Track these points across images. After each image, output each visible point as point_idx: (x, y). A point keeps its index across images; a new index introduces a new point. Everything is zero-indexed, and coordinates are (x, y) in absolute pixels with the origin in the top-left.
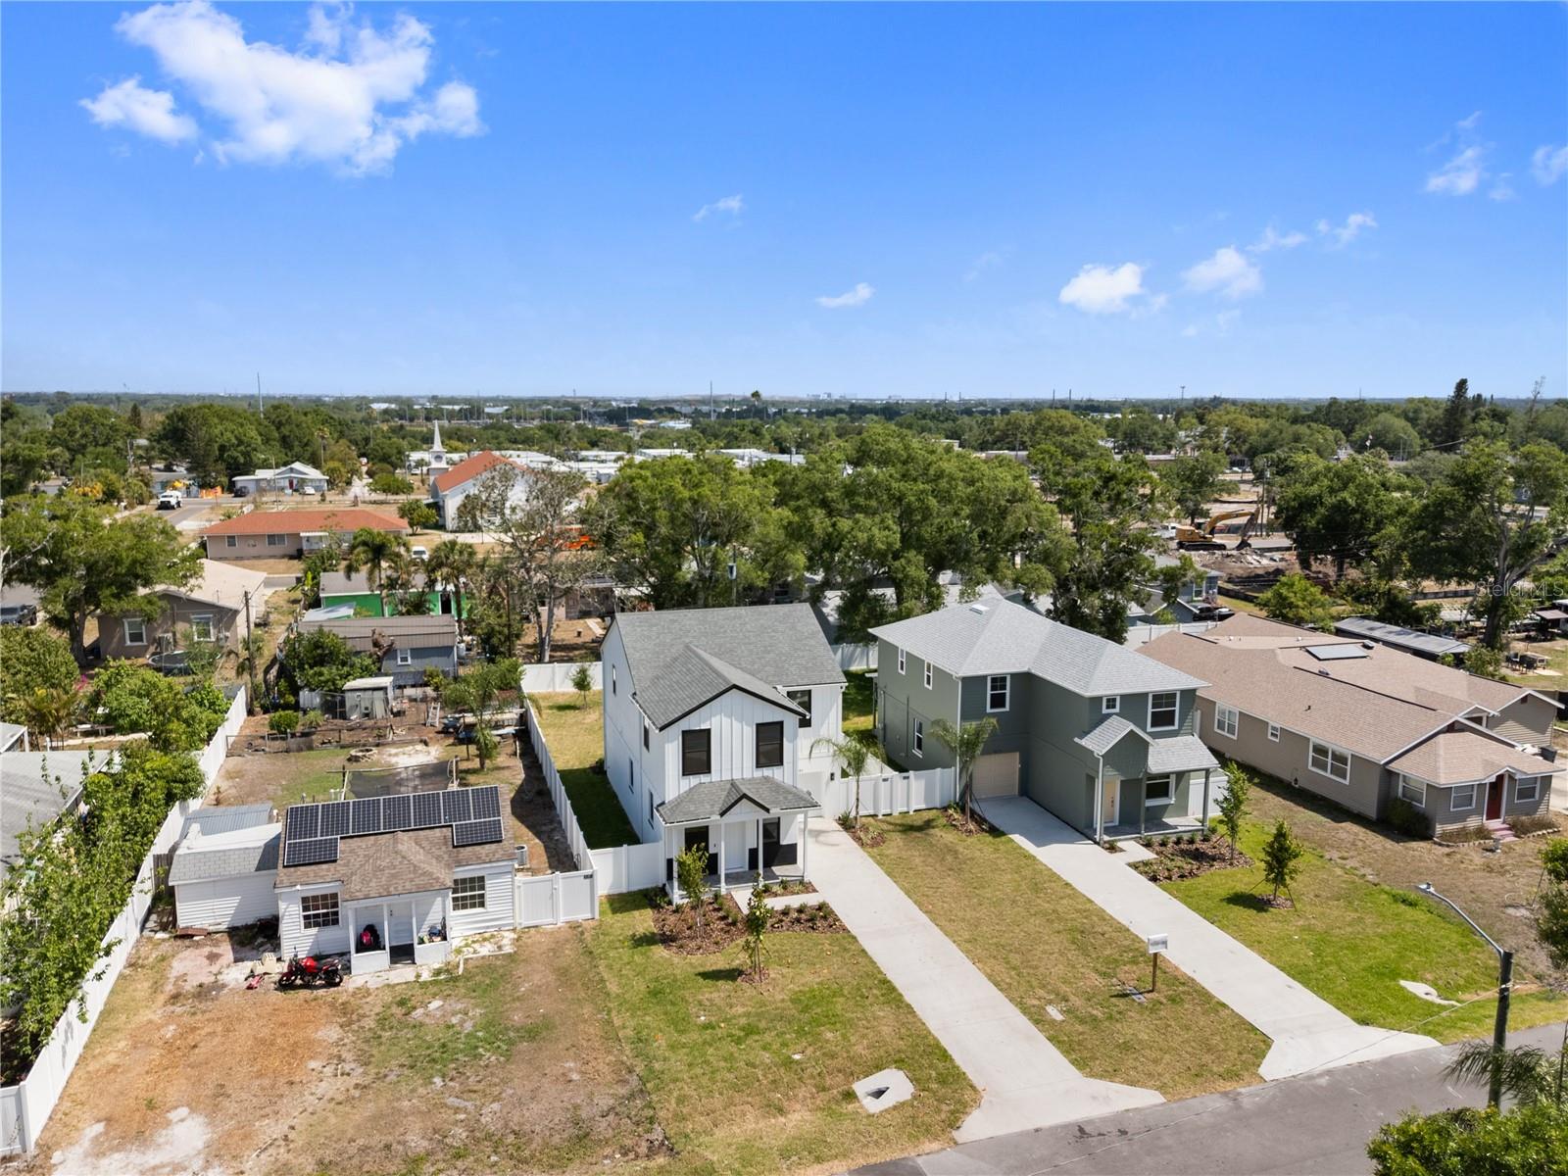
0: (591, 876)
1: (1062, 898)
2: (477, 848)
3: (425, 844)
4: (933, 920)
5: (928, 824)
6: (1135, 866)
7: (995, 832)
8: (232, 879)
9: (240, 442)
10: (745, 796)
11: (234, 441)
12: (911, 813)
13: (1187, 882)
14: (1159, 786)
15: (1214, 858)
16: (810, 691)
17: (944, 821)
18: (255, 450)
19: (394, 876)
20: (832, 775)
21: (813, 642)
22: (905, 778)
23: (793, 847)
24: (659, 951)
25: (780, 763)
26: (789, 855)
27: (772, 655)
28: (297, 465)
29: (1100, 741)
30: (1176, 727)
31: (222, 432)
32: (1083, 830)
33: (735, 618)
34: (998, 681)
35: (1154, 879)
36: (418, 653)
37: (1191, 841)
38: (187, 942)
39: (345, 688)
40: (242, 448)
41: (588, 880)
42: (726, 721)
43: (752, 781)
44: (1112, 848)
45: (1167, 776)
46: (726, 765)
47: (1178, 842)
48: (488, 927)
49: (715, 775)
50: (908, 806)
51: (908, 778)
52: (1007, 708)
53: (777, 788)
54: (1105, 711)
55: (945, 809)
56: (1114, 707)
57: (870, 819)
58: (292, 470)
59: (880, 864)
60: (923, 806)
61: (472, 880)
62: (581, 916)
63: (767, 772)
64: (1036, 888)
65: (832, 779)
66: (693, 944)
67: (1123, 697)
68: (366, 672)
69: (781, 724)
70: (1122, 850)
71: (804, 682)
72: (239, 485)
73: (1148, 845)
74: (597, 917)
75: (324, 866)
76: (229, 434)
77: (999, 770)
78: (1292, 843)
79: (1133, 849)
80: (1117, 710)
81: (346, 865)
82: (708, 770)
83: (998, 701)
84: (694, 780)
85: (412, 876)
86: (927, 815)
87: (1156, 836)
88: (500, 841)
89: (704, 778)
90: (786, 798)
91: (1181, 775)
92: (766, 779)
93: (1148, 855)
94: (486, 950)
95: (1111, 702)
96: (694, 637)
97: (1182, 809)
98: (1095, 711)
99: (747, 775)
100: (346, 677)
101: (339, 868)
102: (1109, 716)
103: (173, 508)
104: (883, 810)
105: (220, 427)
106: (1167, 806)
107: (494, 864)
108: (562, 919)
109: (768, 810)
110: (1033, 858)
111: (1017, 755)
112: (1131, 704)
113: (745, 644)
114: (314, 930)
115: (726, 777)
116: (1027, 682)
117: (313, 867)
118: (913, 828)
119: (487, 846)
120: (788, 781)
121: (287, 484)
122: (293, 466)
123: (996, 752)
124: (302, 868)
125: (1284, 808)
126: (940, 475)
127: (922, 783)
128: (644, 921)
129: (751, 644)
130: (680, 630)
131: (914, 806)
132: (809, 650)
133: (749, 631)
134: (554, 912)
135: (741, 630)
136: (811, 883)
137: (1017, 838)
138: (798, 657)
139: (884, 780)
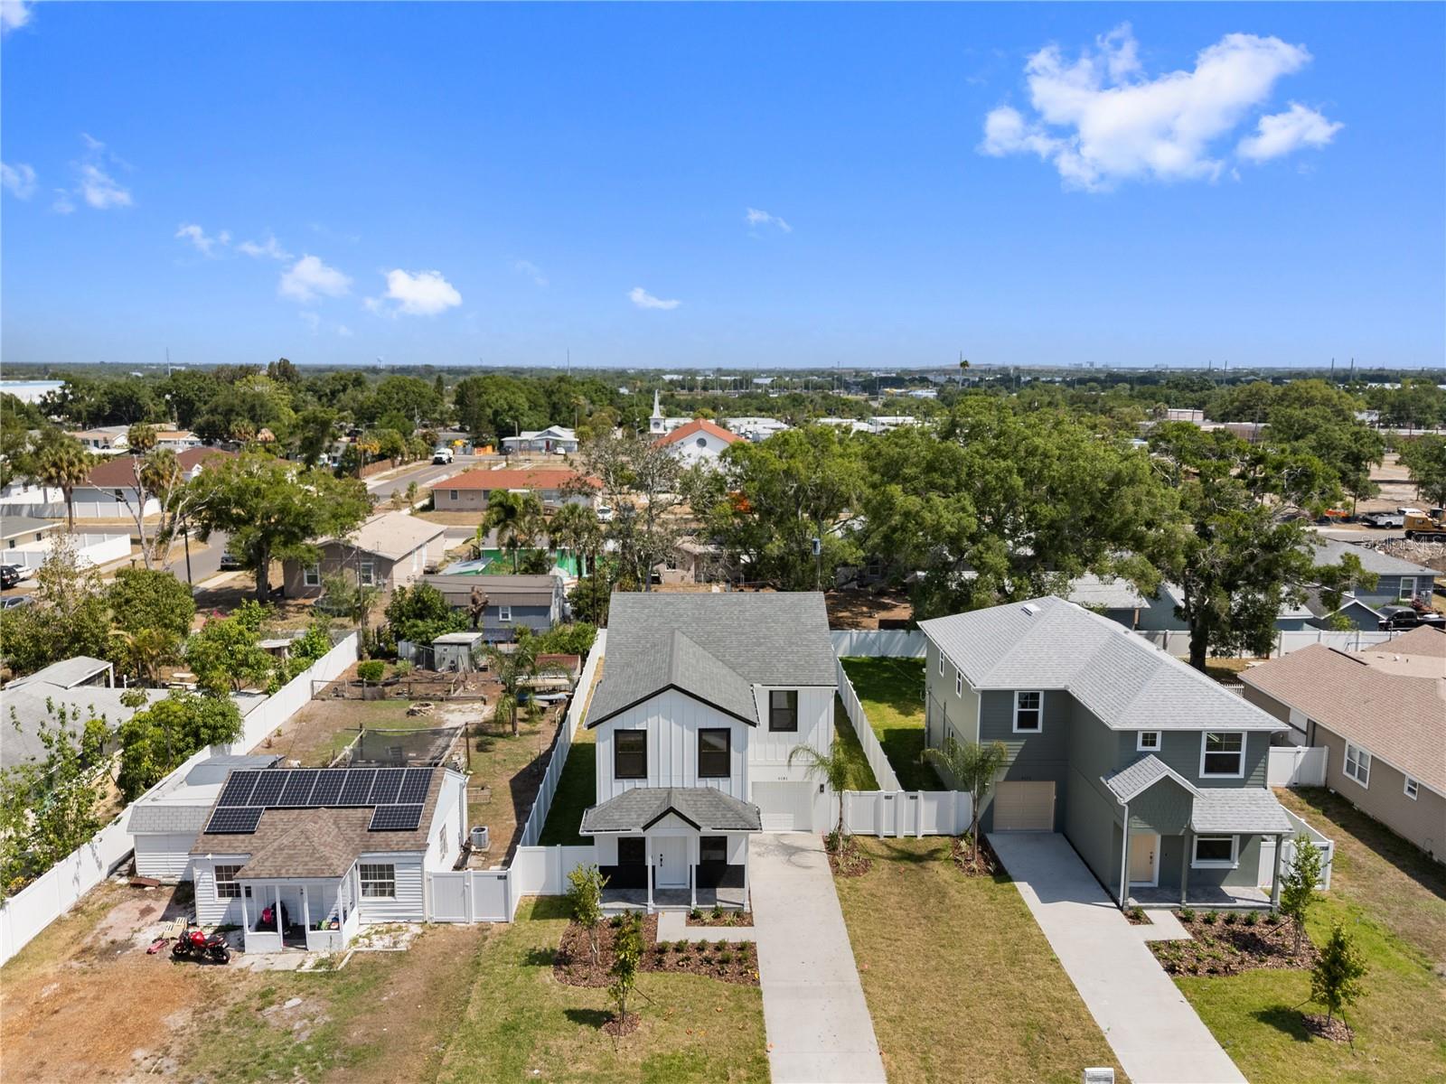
0: (505, 877)
1: (1039, 978)
2: (391, 834)
3: (343, 824)
4: (865, 984)
5: (932, 855)
6: (1155, 947)
7: (1001, 875)
8: (182, 835)
9: (511, 408)
10: (671, 810)
11: (506, 407)
12: (920, 838)
13: (1216, 980)
14: (1217, 847)
15: (1270, 951)
16: (796, 692)
17: (949, 853)
18: (522, 415)
19: (291, 857)
20: (822, 786)
21: (813, 637)
22: (912, 798)
23: (740, 870)
24: (546, 974)
25: (727, 773)
26: (736, 877)
27: (763, 648)
28: (555, 429)
29: (1128, 785)
30: (1241, 775)
31: (497, 399)
32: (1106, 889)
33: (735, 604)
34: (1030, 698)
35: (1171, 970)
36: (519, 611)
37: (1249, 922)
38: (138, 891)
39: (436, 640)
40: (512, 413)
41: (502, 881)
42: (664, 723)
43: (693, 792)
44: (1136, 917)
45: (1230, 835)
46: (664, 772)
47: (1229, 921)
48: (397, 918)
49: (651, 782)
50: (916, 829)
51: (916, 798)
52: (1039, 730)
53: (717, 800)
54: (1140, 748)
56: (1153, 744)
57: (868, 840)
58: (549, 433)
59: (842, 899)
60: (935, 832)
61: (381, 867)
62: (495, 917)
63: (711, 783)
64: (1014, 959)
65: (822, 791)
66: (584, 972)
67: (1165, 733)
68: (460, 627)
69: (727, 731)
70: (1149, 922)
71: (789, 682)
72: (506, 444)
73: (1186, 920)
74: (511, 921)
75: (241, 837)
76: (502, 401)
78: (1352, 955)
79: (1165, 923)
80: (1157, 748)
81: (261, 838)
82: (643, 775)
83: (1027, 720)
85: (307, 859)
86: (936, 843)
87: (1200, 909)
88: (416, 830)
89: (639, 783)
90: (724, 816)
91: (1246, 838)
92: (710, 790)
93: (1180, 933)
94: (378, 945)
95: (1149, 739)
96: (685, 623)
97: (1250, 877)
98: (1128, 747)
99: (688, 784)
100: (438, 630)
101: (254, 840)
102: (1145, 754)
103: (443, 463)
104: (886, 830)
105: (497, 395)
106: (1228, 870)
107: (402, 854)
108: (475, 919)
109: (698, 828)
110: (1027, 916)
111: (1053, 785)
112: (1178, 744)
113: (736, 634)
114: (227, 900)
115: (664, 784)
116: (1063, 701)
117: (231, 837)
118: (911, 857)
119: (401, 834)
120: (736, 795)
121: (544, 445)
122: (550, 429)
123: (1024, 779)
124: (220, 837)
127: (934, 806)
128: (554, 933)
129: (743, 634)
130: (673, 613)
131: (923, 831)
132: (807, 645)
133: (747, 620)
134: (466, 909)
135: (738, 618)
136: (751, 913)
137: (1025, 890)
138: (792, 652)
139: (887, 797)
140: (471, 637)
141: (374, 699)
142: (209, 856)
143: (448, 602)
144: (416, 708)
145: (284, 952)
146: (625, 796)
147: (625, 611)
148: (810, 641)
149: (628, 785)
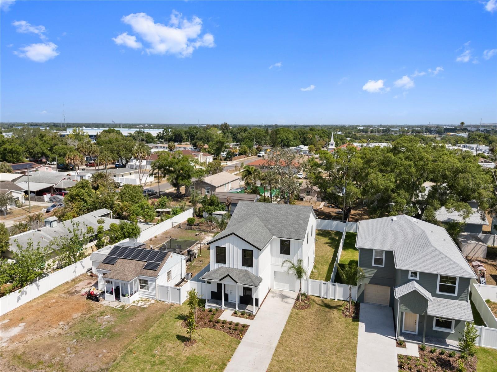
0: (179, 290)
1: (344, 358)
2: (149, 271)
3: (137, 266)
6: (400, 357)
7: (356, 319)
9: (287, 139)
10: (228, 275)
11: (285, 138)
12: (336, 300)
14: (446, 323)
17: (343, 308)
18: (291, 141)
19: (118, 273)
21: (302, 222)
22: (333, 285)
23: (257, 300)
25: (252, 266)
27: (282, 224)
28: (302, 146)
29: (403, 291)
30: (456, 295)
31: (283, 136)
33: (279, 208)
35: (401, 367)
40: (287, 140)
41: (178, 291)
42: (231, 246)
44: (400, 344)
45: (451, 319)
46: (231, 262)
48: (149, 297)
49: (227, 265)
50: (335, 297)
51: (335, 285)
52: (383, 266)
54: (410, 277)
56: (416, 276)
58: (299, 147)
60: (342, 299)
62: (176, 302)
63: (246, 268)
67: (421, 273)
69: (252, 251)
70: (405, 347)
71: (287, 237)
73: (422, 349)
74: (181, 304)
75: (111, 265)
76: (284, 136)
77: (382, 294)
79: (412, 349)
80: (418, 278)
81: (115, 266)
82: (225, 263)
83: (378, 261)
85: (122, 274)
86: (341, 303)
87: (429, 346)
88: (156, 270)
89: (223, 265)
90: (247, 280)
91: (457, 321)
92: (246, 271)
93: (415, 354)
95: (414, 274)
98: (404, 277)
99: (238, 267)
100: (215, 210)
101: (113, 267)
102: (412, 280)
104: (322, 295)
105: (283, 134)
106: (449, 333)
107: (150, 277)
108: (170, 302)
109: (237, 283)
111: (389, 288)
113: (275, 218)
115: (231, 267)
117: (108, 265)
119: (151, 271)
120: (255, 274)
121: (297, 151)
122: (299, 146)
123: (376, 284)
124: (105, 264)
127: (342, 289)
129: (277, 219)
130: (257, 209)
131: (337, 298)
132: (298, 225)
133: (281, 214)
134: (168, 298)
135: (278, 213)
136: (255, 316)
137: (362, 326)
138: (292, 227)
139: (324, 283)
140: (223, 213)
141: (189, 229)
142: (101, 270)
143: (219, 201)
144: (198, 234)
145: (115, 301)
146: (219, 269)
147: (241, 207)
148: (300, 223)
149: (220, 265)
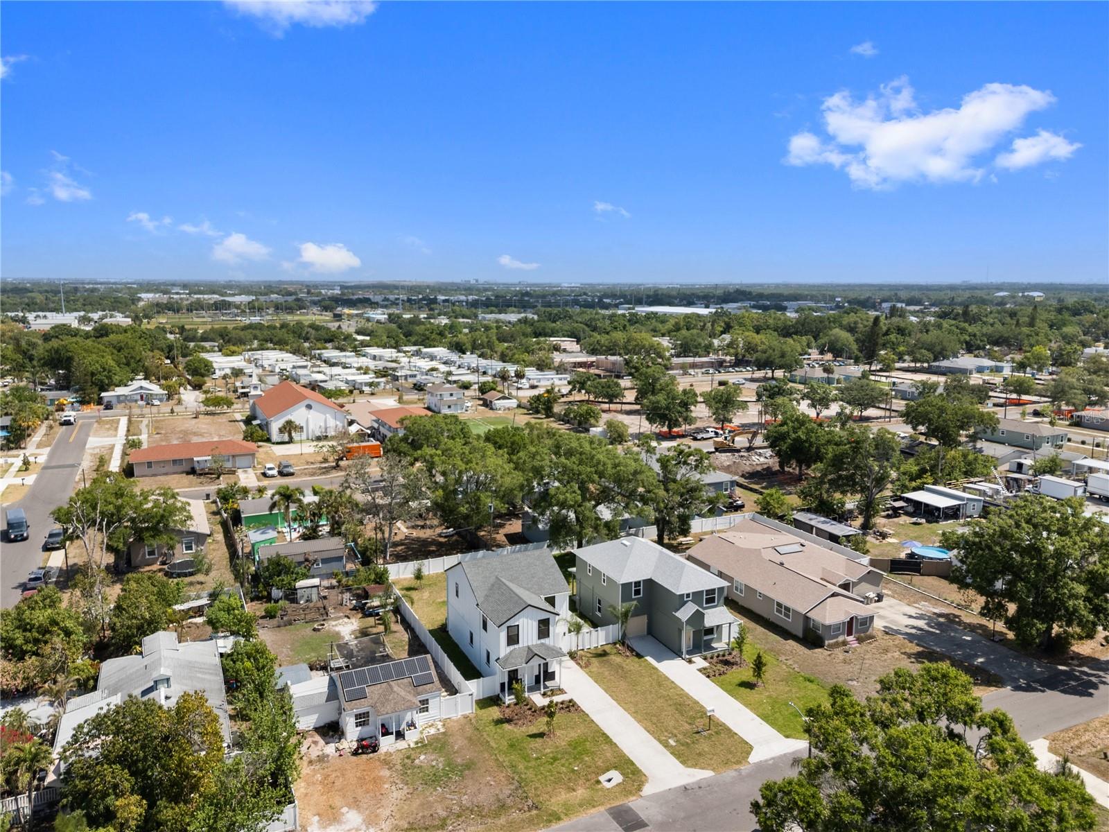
0: (472, 695)
2: (424, 686)
3: (402, 686)
4: (618, 704)
5: (607, 652)
6: (700, 670)
7: (639, 656)
9: (104, 369)
11: (100, 369)
12: (599, 647)
13: (723, 677)
14: (710, 631)
15: (733, 664)
16: (554, 596)
17: (615, 651)
18: (114, 373)
19: (396, 703)
20: (564, 633)
21: (553, 570)
22: (596, 630)
23: (553, 673)
24: (506, 726)
25: (548, 636)
26: (550, 676)
29: (684, 614)
30: (716, 604)
31: (91, 363)
32: (677, 653)
34: (637, 584)
35: (708, 677)
36: (325, 561)
37: (724, 656)
39: (297, 587)
40: (106, 373)
41: (470, 696)
42: (525, 620)
43: (536, 645)
44: (690, 661)
46: (525, 640)
47: (718, 656)
48: (431, 720)
50: (598, 644)
51: (598, 630)
53: (548, 648)
54: (685, 600)
55: (615, 644)
56: (689, 597)
57: (582, 652)
59: (591, 676)
60: (605, 644)
61: (423, 701)
62: (468, 712)
63: (543, 641)
64: (660, 685)
65: (564, 635)
66: (520, 722)
67: (693, 593)
68: (305, 576)
69: (548, 619)
70: (694, 663)
71: (552, 592)
73: (705, 659)
74: (474, 712)
75: (362, 700)
76: (95, 364)
77: (638, 624)
78: (764, 660)
79: (699, 662)
80: (691, 599)
81: (371, 698)
82: (518, 642)
83: (637, 592)
84: (512, 647)
85: (403, 702)
86: (606, 648)
87: (709, 654)
88: (432, 684)
89: (516, 646)
90: (550, 651)
91: (718, 626)
93: (705, 664)
94: (432, 731)
95: (688, 595)
96: (499, 572)
97: (720, 639)
100: (296, 580)
101: (369, 700)
102: (687, 602)
104: (587, 647)
107: (430, 693)
108: (461, 714)
110: (656, 669)
111: (646, 616)
112: (697, 597)
114: (360, 728)
115: (526, 645)
116: (650, 583)
117: (359, 701)
118: (602, 654)
119: (428, 685)
120: (552, 644)
121: (139, 397)
124: (354, 702)
125: (764, 633)
126: (599, 462)
127: (604, 633)
128: (495, 712)
129: (525, 573)
131: (601, 644)
133: (524, 566)
135: (520, 566)
136: (563, 689)
137: (649, 658)
139: (586, 634)
141: (285, 625)
142: (354, 711)
144: (319, 627)
145: (396, 743)
146: (511, 652)
147: (472, 570)
